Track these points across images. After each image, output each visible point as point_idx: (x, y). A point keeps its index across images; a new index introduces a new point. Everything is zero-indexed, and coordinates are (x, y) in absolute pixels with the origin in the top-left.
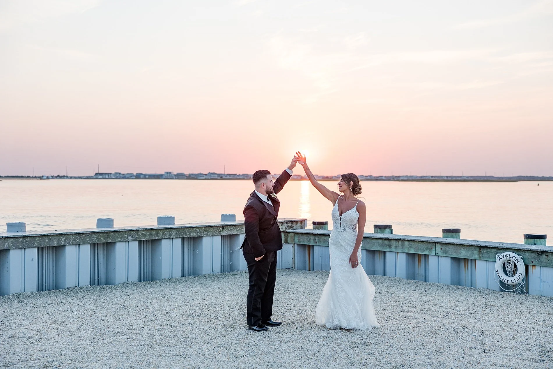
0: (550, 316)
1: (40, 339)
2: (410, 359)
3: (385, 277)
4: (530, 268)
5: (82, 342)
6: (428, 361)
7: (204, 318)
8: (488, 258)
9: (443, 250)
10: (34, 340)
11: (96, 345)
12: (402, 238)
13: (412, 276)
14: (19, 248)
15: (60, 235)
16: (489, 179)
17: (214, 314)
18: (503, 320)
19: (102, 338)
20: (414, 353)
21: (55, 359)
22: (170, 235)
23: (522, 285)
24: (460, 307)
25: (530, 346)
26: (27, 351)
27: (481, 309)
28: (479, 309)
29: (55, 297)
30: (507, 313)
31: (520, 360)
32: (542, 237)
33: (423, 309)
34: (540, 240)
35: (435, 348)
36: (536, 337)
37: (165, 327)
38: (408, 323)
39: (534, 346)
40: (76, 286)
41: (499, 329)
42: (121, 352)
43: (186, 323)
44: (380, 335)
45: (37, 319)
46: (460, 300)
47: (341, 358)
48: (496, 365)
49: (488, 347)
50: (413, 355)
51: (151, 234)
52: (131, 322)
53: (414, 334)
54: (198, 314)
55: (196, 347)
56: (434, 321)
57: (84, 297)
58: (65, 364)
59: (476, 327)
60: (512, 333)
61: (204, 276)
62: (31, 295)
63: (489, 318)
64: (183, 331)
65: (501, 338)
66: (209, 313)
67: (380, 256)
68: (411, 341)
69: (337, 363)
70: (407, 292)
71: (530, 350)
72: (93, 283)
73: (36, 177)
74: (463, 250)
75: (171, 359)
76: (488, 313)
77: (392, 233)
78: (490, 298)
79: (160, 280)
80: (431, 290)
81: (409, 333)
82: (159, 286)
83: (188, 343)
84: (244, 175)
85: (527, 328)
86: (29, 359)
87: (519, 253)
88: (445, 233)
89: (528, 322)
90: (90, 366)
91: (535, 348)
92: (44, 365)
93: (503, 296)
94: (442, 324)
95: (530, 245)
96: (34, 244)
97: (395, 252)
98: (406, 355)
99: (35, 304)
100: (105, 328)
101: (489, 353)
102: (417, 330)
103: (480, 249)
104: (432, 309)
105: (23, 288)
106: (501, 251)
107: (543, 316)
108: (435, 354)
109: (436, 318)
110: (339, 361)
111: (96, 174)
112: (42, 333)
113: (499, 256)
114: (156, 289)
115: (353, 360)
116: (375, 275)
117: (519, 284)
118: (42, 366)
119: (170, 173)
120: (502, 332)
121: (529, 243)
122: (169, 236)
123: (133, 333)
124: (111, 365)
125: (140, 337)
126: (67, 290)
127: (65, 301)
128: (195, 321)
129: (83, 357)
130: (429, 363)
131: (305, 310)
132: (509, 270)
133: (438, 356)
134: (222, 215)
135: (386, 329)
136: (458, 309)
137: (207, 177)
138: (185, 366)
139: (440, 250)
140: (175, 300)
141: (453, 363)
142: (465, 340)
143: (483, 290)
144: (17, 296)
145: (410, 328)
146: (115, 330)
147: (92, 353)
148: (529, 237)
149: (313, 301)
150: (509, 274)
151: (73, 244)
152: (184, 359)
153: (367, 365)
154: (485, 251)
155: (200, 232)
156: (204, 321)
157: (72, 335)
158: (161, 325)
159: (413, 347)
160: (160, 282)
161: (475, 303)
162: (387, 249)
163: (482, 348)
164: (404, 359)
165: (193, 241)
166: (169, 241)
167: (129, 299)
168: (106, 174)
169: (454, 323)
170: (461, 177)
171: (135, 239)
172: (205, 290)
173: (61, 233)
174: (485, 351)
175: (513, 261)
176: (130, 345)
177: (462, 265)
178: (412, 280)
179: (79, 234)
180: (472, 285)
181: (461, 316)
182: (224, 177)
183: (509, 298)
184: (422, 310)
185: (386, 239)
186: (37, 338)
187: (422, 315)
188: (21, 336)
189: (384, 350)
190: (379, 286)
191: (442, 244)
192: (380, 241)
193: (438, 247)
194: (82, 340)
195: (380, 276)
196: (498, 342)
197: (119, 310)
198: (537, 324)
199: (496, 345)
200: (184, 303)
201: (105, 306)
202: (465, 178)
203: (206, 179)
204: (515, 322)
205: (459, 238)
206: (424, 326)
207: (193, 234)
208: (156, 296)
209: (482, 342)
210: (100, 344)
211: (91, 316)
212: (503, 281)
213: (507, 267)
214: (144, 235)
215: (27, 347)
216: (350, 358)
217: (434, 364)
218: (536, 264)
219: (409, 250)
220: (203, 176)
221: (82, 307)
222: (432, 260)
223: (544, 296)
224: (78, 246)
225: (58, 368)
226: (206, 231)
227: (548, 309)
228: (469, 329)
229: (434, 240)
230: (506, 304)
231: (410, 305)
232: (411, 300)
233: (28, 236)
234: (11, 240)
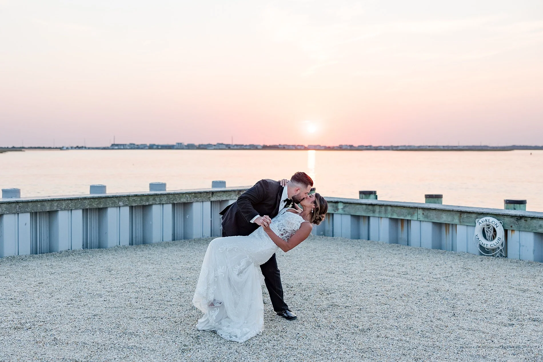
0: (526, 279)
1: (20, 301)
2: (379, 322)
3: (369, 241)
4: (509, 233)
5: (59, 304)
6: (396, 324)
7: (184, 281)
8: (468, 223)
9: (425, 215)
10: (13, 302)
11: (72, 307)
12: (385, 203)
13: (395, 240)
14: (12, 213)
15: (53, 200)
16: (484, 148)
17: (194, 277)
18: (478, 284)
19: (79, 301)
20: (383, 317)
21: (28, 321)
22: (161, 200)
23: (501, 249)
24: (437, 270)
25: (501, 310)
26: (4, 313)
27: (457, 273)
28: (455, 273)
29: (47, 260)
30: (484, 276)
31: (488, 324)
32: (522, 202)
33: (400, 272)
34: (520, 206)
35: (405, 311)
36: (508, 300)
37: (143, 290)
38: (383, 286)
39: (505, 309)
40: (69, 250)
41: (472, 293)
42: (94, 314)
43: (165, 286)
44: (352, 298)
45: (22, 281)
46: (438, 264)
47: (309, 322)
48: (464, 329)
49: (459, 311)
50: (381, 318)
51: (142, 200)
52: (112, 285)
53: (386, 297)
54: (178, 277)
55: (168, 310)
56: (409, 284)
57: (74, 259)
58: (37, 326)
59: (450, 290)
60: (485, 296)
61: (194, 240)
62: (24, 258)
63: (465, 281)
64: (160, 294)
65: (473, 301)
66: (189, 276)
67: (365, 221)
68: (382, 304)
69: (304, 327)
70: (388, 256)
71: (500, 314)
72: (86, 246)
73: (56, 148)
74: (444, 215)
75: (141, 322)
76: (464, 277)
77: (376, 198)
78: (468, 262)
79: (151, 244)
80: (411, 254)
81: (381, 297)
82: (149, 249)
83: (161, 305)
84: (250, 145)
85: (501, 291)
86: (4, 321)
87: (499, 218)
88: (428, 199)
89: (502, 285)
90: (60, 328)
91: (505, 312)
92: (15, 327)
93: (481, 260)
94: (416, 287)
95: (510, 210)
96: (27, 209)
97: (379, 217)
98: (375, 318)
99: (25, 266)
100: (85, 290)
101: (458, 317)
102: (390, 293)
103: (461, 214)
104: (409, 273)
105: (17, 251)
106: (481, 216)
107: (518, 279)
108: (404, 317)
109: (412, 281)
110: (307, 324)
111: (112, 145)
112: (23, 295)
113: (479, 220)
114: (145, 252)
115: (320, 323)
116: (359, 239)
117: (499, 248)
118: (13, 327)
119: (181, 144)
120: (475, 295)
121: (509, 208)
122: (159, 201)
123: (110, 295)
124: (81, 328)
125: (116, 299)
126: (60, 253)
127: (54, 264)
128: (173, 283)
129: (56, 319)
130: (397, 327)
131: (283, 274)
132: (489, 234)
133: (407, 320)
134: (213, 182)
135: (359, 292)
136: (434, 272)
137: (216, 147)
138: (153, 328)
139: (421, 214)
140: (159, 263)
141: (421, 326)
142: (437, 304)
143: (463, 254)
144: (11, 259)
145: (384, 291)
146: (94, 292)
147: (65, 315)
148: (509, 202)
149: (294, 264)
150: (488, 239)
151: (65, 210)
152: (154, 321)
153: (333, 328)
154: (465, 215)
155: (190, 198)
156: (182, 284)
157: (52, 297)
158: (140, 287)
159: (383, 311)
160: (151, 246)
161: (453, 267)
162: (370, 214)
163: (452, 311)
164: (372, 322)
165: (184, 206)
166: (160, 207)
167: (115, 262)
168: (121, 145)
169: (428, 286)
170: (457, 147)
171: (126, 204)
172: (192, 254)
173: (54, 199)
174: (455, 315)
175: (492, 226)
176: (105, 307)
177: (444, 229)
178: (395, 244)
179: (71, 200)
180: (453, 249)
181: (436, 280)
182: (232, 147)
183: (487, 262)
184: (399, 274)
185: (370, 205)
186: (18, 299)
187: (398, 278)
188: (3, 298)
189: (353, 313)
190: (361, 250)
191: (423, 209)
192: (364, 206)
193: (420, 212)
194: (60, 302)
195: (364, 240)
196: (469, 306)
197: (103, 273)
198: (511, 288)
199: (467, 309)
200: (167, 266)
201: (91, 269)
202: (461, 148)
203: (214, 149)
204: (490, 286)
205: (441, 203)
206: (398, 290)
207: (183, 200)
208: (143, 259)
209: (454, 306)
210: (76, 306)
211: (75, 278)
212: (483, 245)
213: (487, 231)
214: (134, 201)
215: (5, 308)
216: (318, 322)
217: (402, 328)
218: (515, 229)
219: (392, 215)
220: (212, 147)
221: (69, 269)
222: (414, 225)
223: (523, 260)
224: (70, 211)
225: (29, 329)
226: (196, 197)
227: (525, 273)
228: (443, 292)
229: (416, 205)
230: (483, 268)
231: (388, 269)
232: (389, 264)
233: (21, 201)
234: (5, 205)
